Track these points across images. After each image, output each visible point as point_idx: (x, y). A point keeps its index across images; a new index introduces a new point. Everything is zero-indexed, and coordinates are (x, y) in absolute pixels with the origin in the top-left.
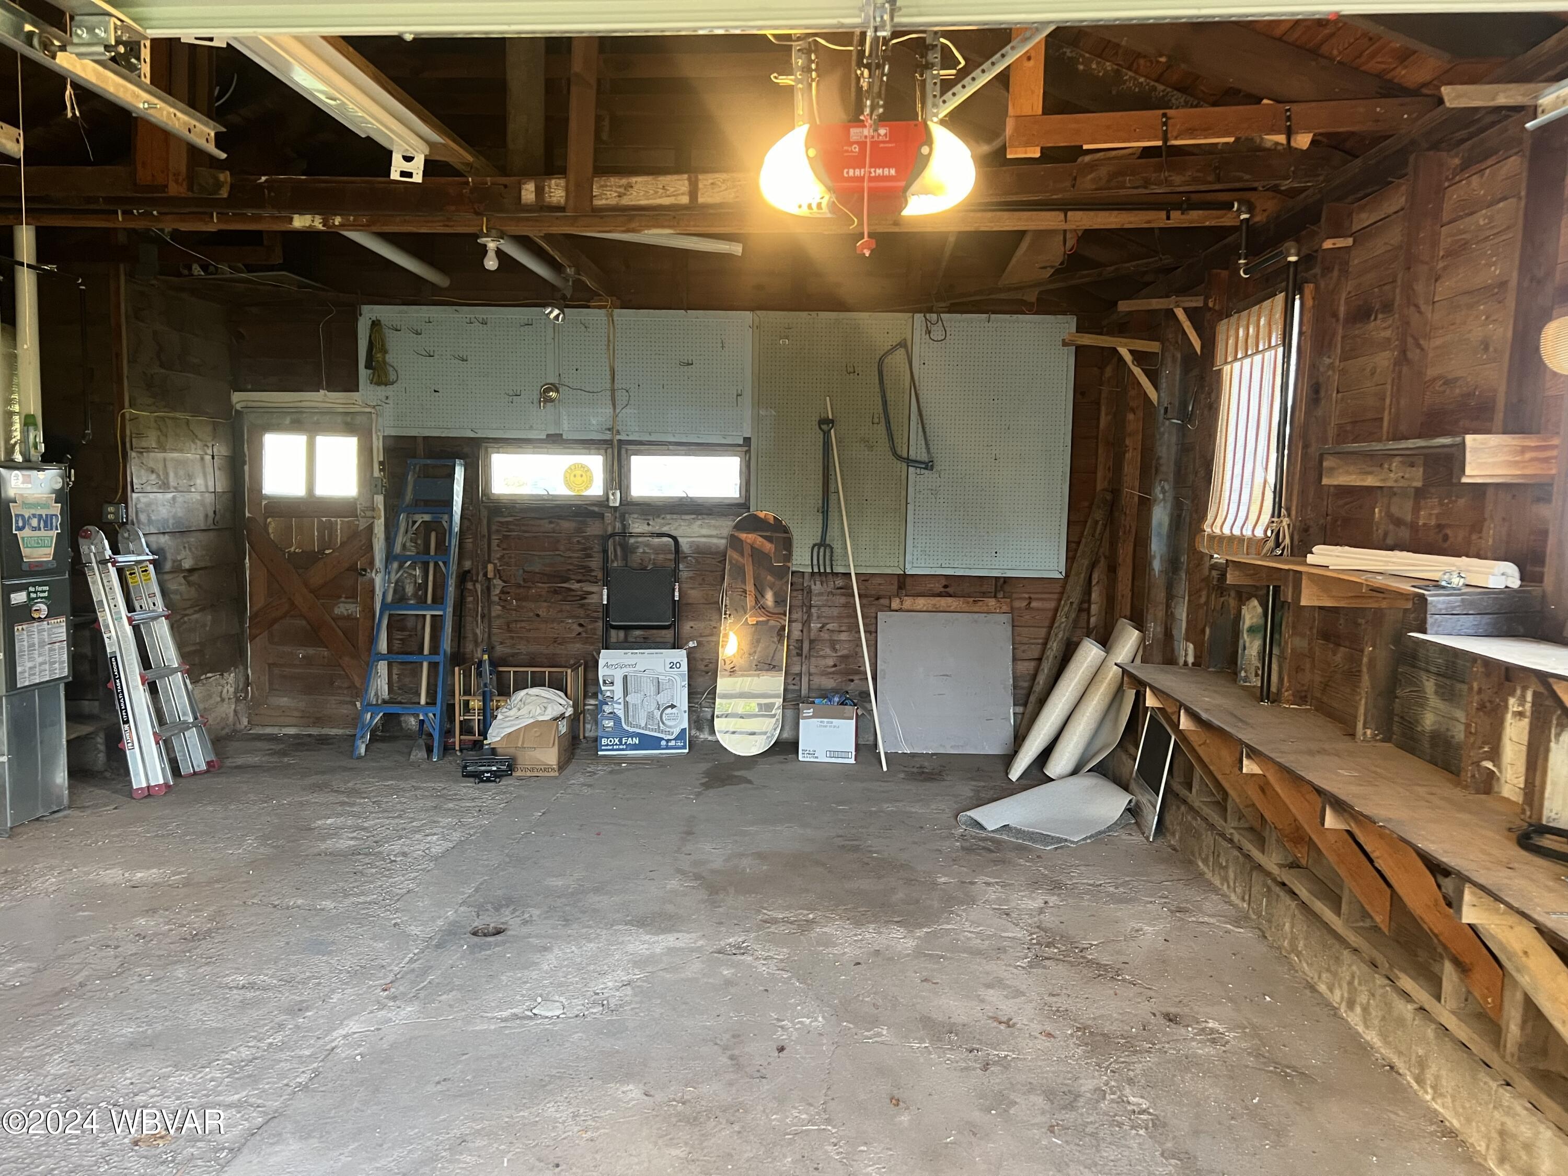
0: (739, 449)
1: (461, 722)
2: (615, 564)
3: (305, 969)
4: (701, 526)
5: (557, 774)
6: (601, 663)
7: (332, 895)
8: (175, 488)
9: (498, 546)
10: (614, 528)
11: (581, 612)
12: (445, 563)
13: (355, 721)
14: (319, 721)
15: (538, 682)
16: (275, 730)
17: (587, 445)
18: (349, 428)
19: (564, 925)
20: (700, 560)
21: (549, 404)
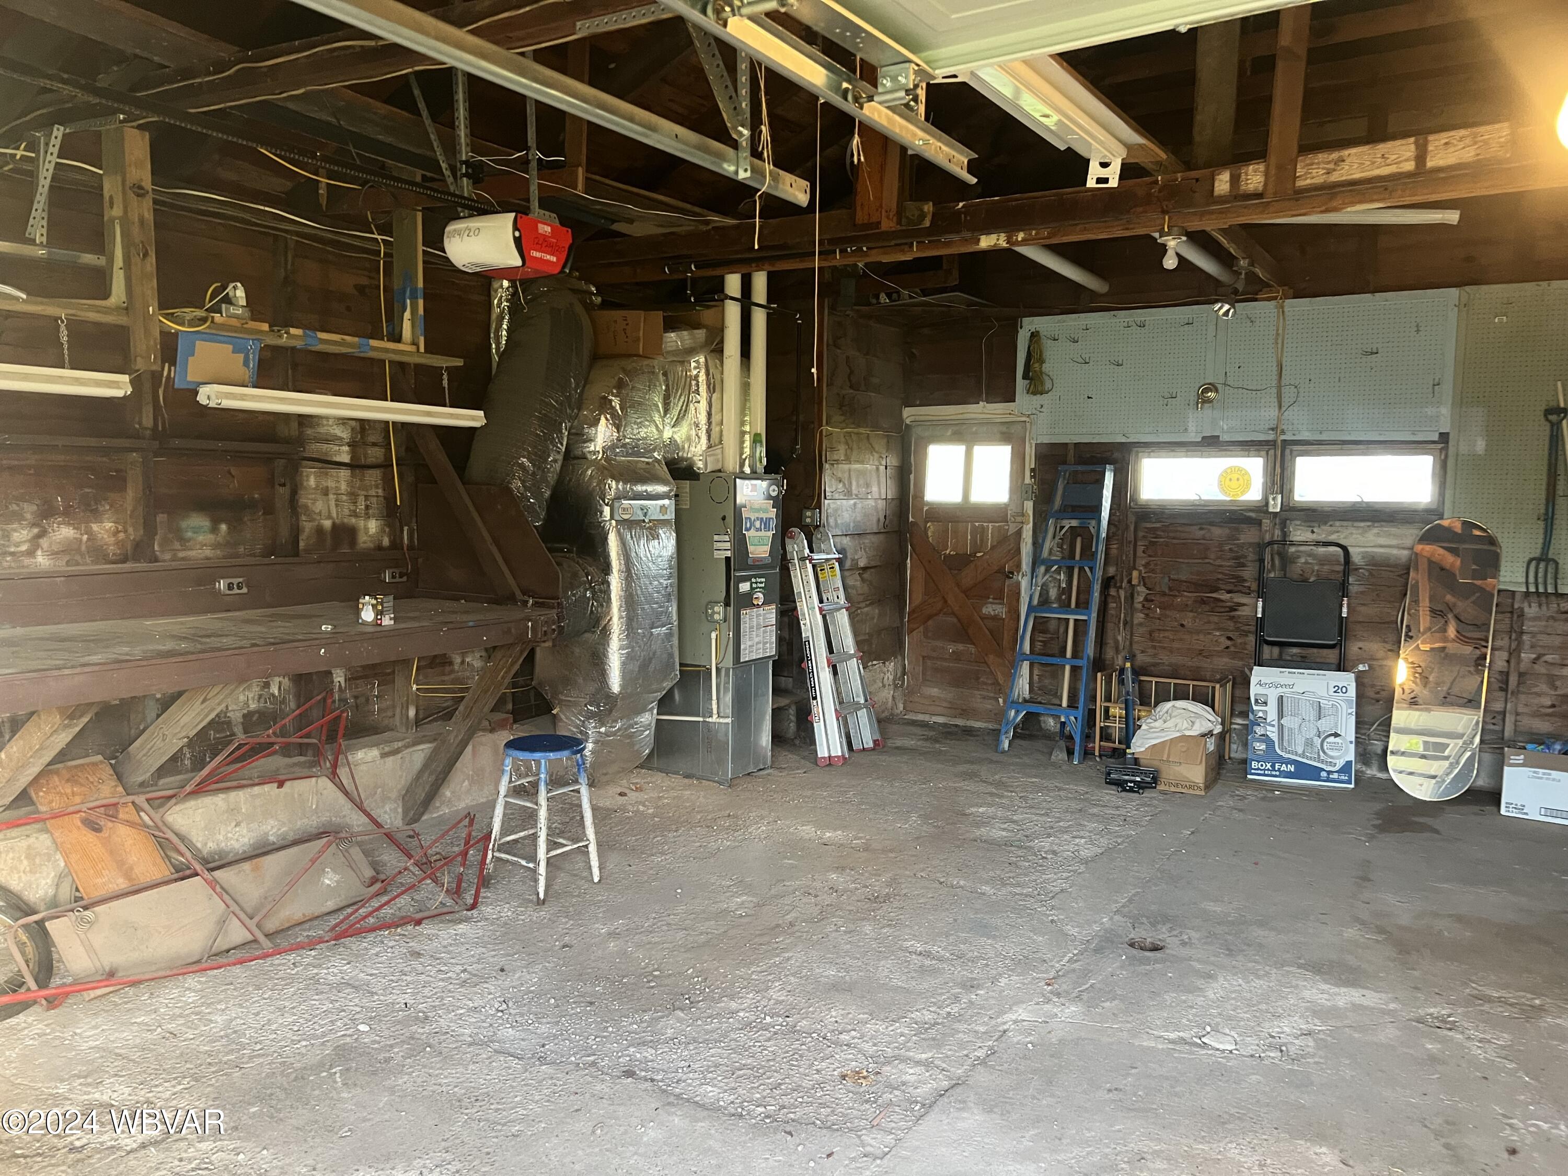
0: (1432, 446)
1: (1101, 728)
2: (1272, 575)
3: (973, 948)
4: (1378, 535)
5: (1203, 793)
6: (1254, 680)
7: (990, 881)
8: (856, 495)
9: (1144, 552)
10: (1273, 535)
11: (1231, 624)
12: (1091, 569)
13: (1000, 716)
14: (964, 713)
15: (1181, 695)
16: (926, 718)
17: (1248, 446)
18: (1005, 438)
19: (1227, 955)
20: (1374, 572)
21: (1206, 405)
